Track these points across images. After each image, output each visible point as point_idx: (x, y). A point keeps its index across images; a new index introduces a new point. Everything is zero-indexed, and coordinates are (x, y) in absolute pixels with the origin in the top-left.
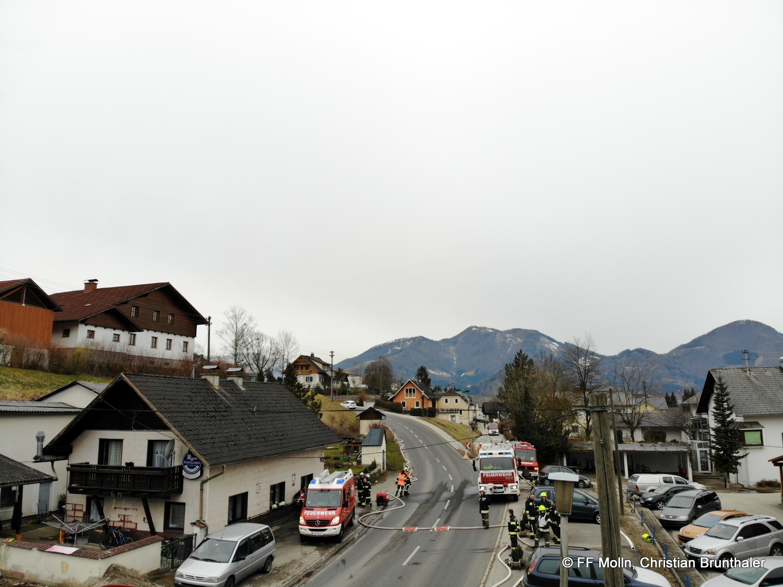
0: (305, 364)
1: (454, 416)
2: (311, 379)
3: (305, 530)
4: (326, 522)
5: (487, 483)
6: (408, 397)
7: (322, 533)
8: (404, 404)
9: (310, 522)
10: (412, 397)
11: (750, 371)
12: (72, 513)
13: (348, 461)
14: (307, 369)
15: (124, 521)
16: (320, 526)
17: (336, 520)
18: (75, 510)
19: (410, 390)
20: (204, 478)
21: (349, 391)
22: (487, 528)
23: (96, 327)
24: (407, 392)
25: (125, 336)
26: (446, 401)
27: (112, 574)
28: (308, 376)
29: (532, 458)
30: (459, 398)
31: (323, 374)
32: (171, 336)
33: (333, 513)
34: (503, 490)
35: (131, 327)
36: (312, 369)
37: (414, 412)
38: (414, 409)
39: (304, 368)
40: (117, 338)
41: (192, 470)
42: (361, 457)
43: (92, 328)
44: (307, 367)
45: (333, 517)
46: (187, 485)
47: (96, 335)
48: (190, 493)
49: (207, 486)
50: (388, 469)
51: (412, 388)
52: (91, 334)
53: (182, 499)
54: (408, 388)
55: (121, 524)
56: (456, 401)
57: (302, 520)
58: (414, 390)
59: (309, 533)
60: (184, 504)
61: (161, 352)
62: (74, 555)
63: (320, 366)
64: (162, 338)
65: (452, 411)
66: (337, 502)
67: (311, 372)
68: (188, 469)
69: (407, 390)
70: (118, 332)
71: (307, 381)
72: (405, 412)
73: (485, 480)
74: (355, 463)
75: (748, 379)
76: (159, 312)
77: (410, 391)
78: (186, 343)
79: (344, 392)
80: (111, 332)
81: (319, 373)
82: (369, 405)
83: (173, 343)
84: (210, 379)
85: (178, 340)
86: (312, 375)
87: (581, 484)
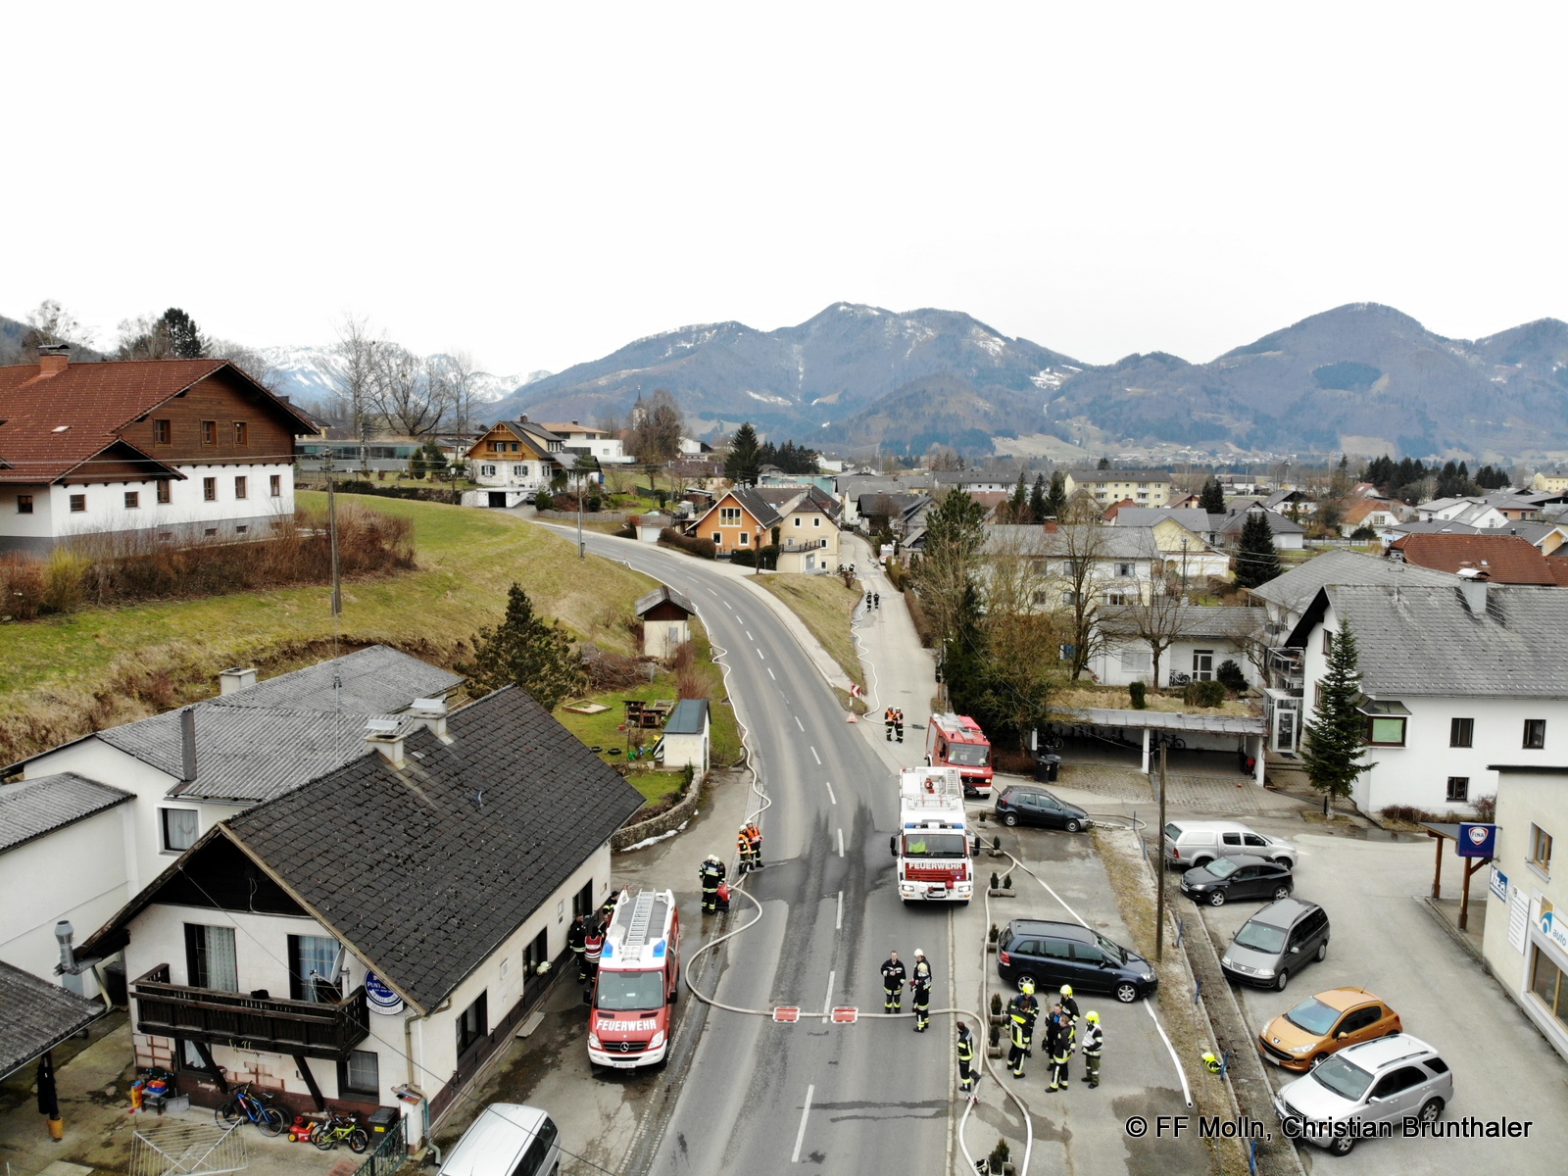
0: (510, 439)
1: (812, 555)
2: (525, 471)
3: (601, 1059)
4: (640, 1045)
5: (918, 879)
6: (727, 526)
7: (633, 1065)
8: (717, 537)
9: (610, 1046)
10: (734, 526)
11: (1399, 592)
12: (148, 1051)
13: (638, 758)
14: (514, 449)
15: (256, 1073)
16: (629, 1052)
17: (657, 1038)
19: (731, 511)
20: (411, 1015)
21: (606, 497)
23: (86, 485)
24: (724, 515)
25: (147, 491)
26: (797, 522)
28: (518, 464)
29: (982, 761)
30: (822, 518)
31: (548, 460)
32: (243, 471)
33: (652, 1022)
34: (944, 893)
35: (161, 473)
36: (524, 450)
37: (740, 558)
38: (738, 552)
39: (509, 448)
40: (132, 500)
42: (662, 749)
43: (77, 490)
44: (515, 445)
45: (653, 1033)
47: (89, 503)
49: (418, 1027)
50: (712, 767)
51: (735, 508)
52: (78, 503)
53: (369, 1045)
54: (727, 508)
55: (252, 1078)
56: (817, 522)
57: (594, 1041)
58: (738, 512)
59: (610, 1063)
60: (374, 1056)
61: (226, 508)
63: (543, 444)
64: (225, 477)
65: (807, 548)
66: (655, 998)
67: (523, 457)
68: (377, 997)
69: (724, 511)
70: (132, 487)
71: (516, 473)
72: (722, 557)
73: (912, 874)
74: (651, 764)
76: (213, 423)
77: (731, 514)
78: (275, 480)
79: (593, 503)
80: (118, 491)
81: (541, 459)
82: (648, 536)
83: (249, 483)
84: (385, 749)
85: (258, 476)
86: (525, 463)
87: (1072, 826)
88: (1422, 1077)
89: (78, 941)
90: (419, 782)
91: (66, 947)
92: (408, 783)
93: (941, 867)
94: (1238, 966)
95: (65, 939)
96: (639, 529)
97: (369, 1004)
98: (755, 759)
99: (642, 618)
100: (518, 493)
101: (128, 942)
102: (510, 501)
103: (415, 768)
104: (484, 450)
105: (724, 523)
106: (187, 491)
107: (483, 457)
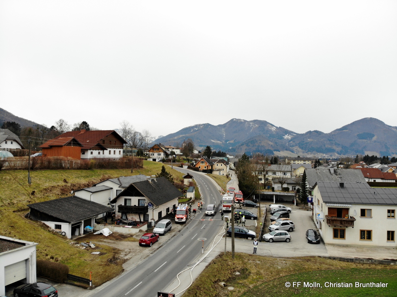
0: (157, 148)
1: (220, 172)
2: (160, 154)
3: (177, 220)
4: (182, 218)
5: (225, 207)
6: (202, 165)
7: (181, 221)
8: (200, 167)
9: (178, 218)
10: (203, 165)
11: (318, 170)
12: (117, 217)
13: (182, 196)
14: (158, 150)
15: (132, 219)
16: (181, 219)
17: (185, 218)
18: (118, 216)
19: (202, 162)
20: (153, 209)
21: (177, 160)
22: (223, 220)
23: (93, 150)
24: (201, 163)
25: (101, 152)
26: (217, 165)
27: (141, 231)
28: (158, 153)
29: (241, 197)
30: (223, 164)
31: (165, 152)
32: (115, 149)
33: (184, 216)
34: (229, 209)
35: (103, 149)
36: (160, 150)
37: (204, 171)
38: (204, 170)
39: (157, 150)
40: (99, 153)
41: (150, 207)
42: (186, 195)
43: (92, 151)
44: (158, 149)
45: (184, 217)
46: (149, 210)
48: (150, 212)
49: (154, 212)
50: (195, 199)
51: (203, 161)
52: (92, 153)
53: (148, 213)
54: (202, 161)
56: (222, 165)
57: (176, 218)
58: (204, 162)
59: (178, 221)
60: (148, 215)
61: (112, 156)
62: (132, 228)
63: (164, 149)
64: (112, 150)
65: (219, 170)
66: (184, 213)
67: (160, 152)
68: (149, 206)
69: (201, 162)
70: (100, 151)
71: (158, 155)
72: (200, 171)
73: (224, 206)
74: (185, 197)
75: (317, 173)
76: (111, 141)
78: (120, 151)
79: (174, 161)
80: (97, 151)
81: (163, 152)
82: (185, 167)
83: (116, 152)
84: (149, 180)
85: (117, 150)
86: (160, 153)
87: (255, 206)
88: (289, 224)
89: (111, 200)
90: (153, 185)
91: (110, 200)
92: (152, 185)
93: (228, 205)
94: (272, 218)
95: (110, 199)
96: (183, 166)
97: (148, 207)
98: (203, 199)
99: (184, 178)
100: (159, 159)
101: (116, 202)
102: (157, 160)
103: (152, 183)
104: (152, 150)
105: (201, 164)
106: (106, 152)
107: (151, 152)
